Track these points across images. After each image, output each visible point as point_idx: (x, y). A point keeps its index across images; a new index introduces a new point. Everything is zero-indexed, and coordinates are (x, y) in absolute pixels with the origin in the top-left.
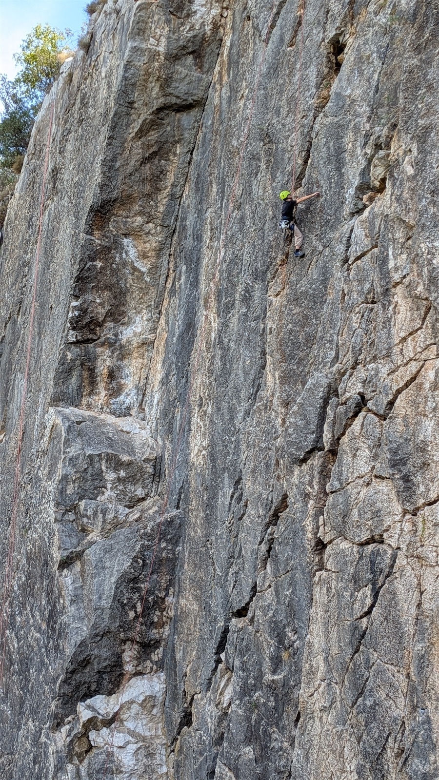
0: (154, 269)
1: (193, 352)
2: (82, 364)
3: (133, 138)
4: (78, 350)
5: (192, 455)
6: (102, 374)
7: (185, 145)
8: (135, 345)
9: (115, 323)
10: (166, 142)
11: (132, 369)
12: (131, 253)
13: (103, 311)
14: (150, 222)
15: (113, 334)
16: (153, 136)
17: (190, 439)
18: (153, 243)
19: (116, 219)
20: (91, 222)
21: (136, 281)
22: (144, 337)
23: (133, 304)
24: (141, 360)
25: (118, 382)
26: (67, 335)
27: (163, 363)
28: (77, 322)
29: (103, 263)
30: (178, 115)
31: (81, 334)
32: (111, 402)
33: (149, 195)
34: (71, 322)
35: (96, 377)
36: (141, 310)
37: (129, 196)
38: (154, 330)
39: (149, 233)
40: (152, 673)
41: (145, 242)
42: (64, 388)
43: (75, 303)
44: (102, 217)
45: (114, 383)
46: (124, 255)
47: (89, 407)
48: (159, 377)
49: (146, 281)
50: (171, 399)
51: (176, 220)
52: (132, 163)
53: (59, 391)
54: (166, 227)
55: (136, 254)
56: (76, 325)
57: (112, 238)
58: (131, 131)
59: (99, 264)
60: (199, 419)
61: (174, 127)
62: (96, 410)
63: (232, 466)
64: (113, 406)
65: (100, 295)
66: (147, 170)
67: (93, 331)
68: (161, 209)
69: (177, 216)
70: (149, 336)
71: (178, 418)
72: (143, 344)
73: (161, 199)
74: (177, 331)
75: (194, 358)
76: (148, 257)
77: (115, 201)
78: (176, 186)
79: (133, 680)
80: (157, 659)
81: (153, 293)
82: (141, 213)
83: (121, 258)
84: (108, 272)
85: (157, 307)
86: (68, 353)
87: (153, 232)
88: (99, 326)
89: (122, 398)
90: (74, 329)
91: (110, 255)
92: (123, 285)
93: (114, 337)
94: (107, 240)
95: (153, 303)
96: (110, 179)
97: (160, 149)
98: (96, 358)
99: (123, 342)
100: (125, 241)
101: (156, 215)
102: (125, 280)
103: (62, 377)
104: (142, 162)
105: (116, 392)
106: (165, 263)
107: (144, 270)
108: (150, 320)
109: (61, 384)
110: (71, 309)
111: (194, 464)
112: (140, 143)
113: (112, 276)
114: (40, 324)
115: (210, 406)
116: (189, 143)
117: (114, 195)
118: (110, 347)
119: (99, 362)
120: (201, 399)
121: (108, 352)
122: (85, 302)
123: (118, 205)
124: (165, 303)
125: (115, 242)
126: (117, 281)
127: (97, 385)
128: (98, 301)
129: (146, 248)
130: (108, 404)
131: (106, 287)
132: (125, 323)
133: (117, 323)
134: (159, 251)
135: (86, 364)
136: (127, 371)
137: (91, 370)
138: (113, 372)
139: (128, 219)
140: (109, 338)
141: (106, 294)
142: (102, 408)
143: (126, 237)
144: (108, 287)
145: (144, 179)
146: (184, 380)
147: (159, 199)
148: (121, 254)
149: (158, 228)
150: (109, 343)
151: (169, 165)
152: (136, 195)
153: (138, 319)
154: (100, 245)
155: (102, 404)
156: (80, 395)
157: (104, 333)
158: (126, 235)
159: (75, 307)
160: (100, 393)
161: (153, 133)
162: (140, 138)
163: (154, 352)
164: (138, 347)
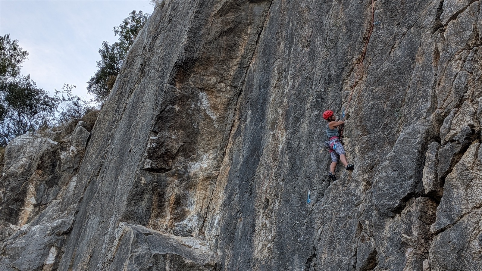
0: (222, 119)
1: (258, 168)
2: (153, 190)
3: (215, 15)
4: (152, 177)
5: (256, 251)
6: (169, 200)
7: (255, 27)
8: (201, 177)
9: (186, 158)
10: (240, 23)
11: (196, 199)
12: (204, 103)
13: (177, 146)
14: (222, 82)
15: (183, 167)
16: (231, 16)
17: (254, 238)
18: (223, 98)
19: (195, 75)
20: (174, 75)
21: (206, 126)
22: (209, 172)
23: (202, 144)
24: (204, 192)
25: (183, 209)
26: (144, 162)
27: (226, 189)
28: (153, 152)
29: (181, 108)
30: (251, 5)
31: (156, 163)
32: (175, 224)
33: (223, 61)
34: (148, 152)
35: (165, 202)
36: (209, 150)
37: (208, 59)
38: (218, 167)
39: (220, 91)
41: (216, 98)
42: (135, 208)
43: (153, 137)
44: (184, 73)
45: (179, 209)
46: (199, 104)
47: (155, 227)
48: (221, 202)
49: (215, 127)
50: (233, 214)
51: (243, 84)
52: (213, 33)
53: (130, 209)
54: (235, 87)
55: (209, 105)
56: (152, 154)
57: (190, 89)
58: (214, 9)
59: (177, 108)
60: (264, 219)
61: (247, 13)
62: (161, 230)
63: (303, 246)
64: (176, 228)
65: (175, 134)
66: (223, 41)
67: (166, 162)
68: (232, 73)
69: (244, 80)
70: (213, 172)
71: (241, 227)
72: (208, 178)
73: (232, 66)
74: (241, 160)
75: (260, 171)
76: (218, 109)
77: (196, 60)
78: (245, 58)
81: (220, 137)
82: (215, 74)
83: (196, 105)
84: (185, 116)
85: (222, 149)
86: (143, 178)
87: (224, 90)
88: (172, 158)
89: (185, 222)
90: (150, 158)
91: (187, 103)
92: (196, 127)
93: (183, 170)
94: (186, 91)
95: (219, 145)
96: (194, 42)
97: (235, 27)
98: (166, 186)
99: (191, 174)
100: (201, 94)
101: (227, 76)
102: (198, 123)
103: (134, 198)
104: (221, 35)
105: (180, 216)
106: (231, 116)
107: (214, 118)
108: (215, 158)
109: (132, 205)
110: (150, 142)
111: (257, 259)
112: (220, 20)
113: (188, 119)
114: (117, 170)
115: (277, 203)
116: (258, 26)
117: (197, 55)
118: (179, 178)
119: (168, 189)
120: (267, 200)
121: (177, 182)
122: (162, 137)
123: (198, 64)
124: (229, 146)
125: (193, 93)
126: (191, 123)
127: (164, 209)
128: (173, 137)
129: (217, 102)
130: (172, 226)
131: (181, 127)
132: (194, 159)
133: (187, 158)
134: (227, 105)
135: (157, 189)
136: (191, 200)
137: (161, 195)
138: (179, 199)
139: (205, 77)
140: (179, 170)
141: (181, 132)
142: (166, 229)
143: (201, 92)
144: (183, 127)
145: (220, 47)
146: (247, 194)
147: (231, 65)
148: (196, 103)
149: (228, 87)
150: (179, 174)
151: (241, 41)
152: (213, 59)
153: (205, 157)
154: (180, 93)
155: (166, 226)
156: (148, 216)
157: (176, 165)
158: (201, 89)
159: (154, 140)
160: (166, 216)
161: (231, 14)
162: (221, 16)
163: (217, 186)
164: (203, 181)
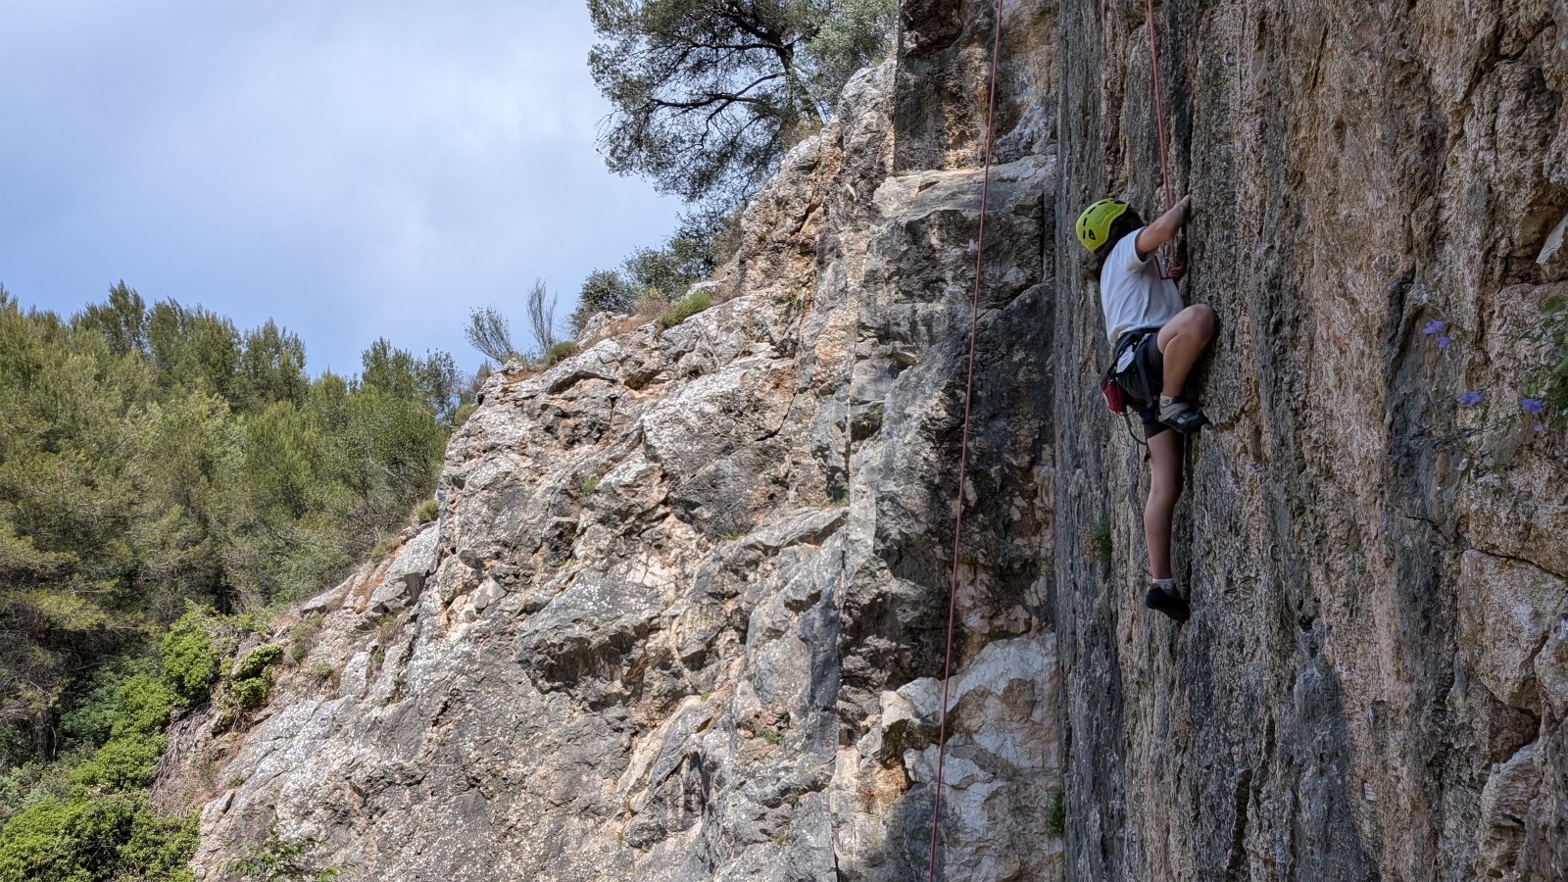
6: (976, 96)
8: (1027, 18)
11: (1031, 70)
15: (985, 15)
24: (1045, 48)
25: (1011, 103)
31: (926, 32)
32: (999, 142)
35: (968, 104)
40: (1032, 633)
45: (1004, 107)
47: (962, 163)
56: (912, 18)
62: (974, 165)
64: (1003, 149)
72: (1043, 13)
79: (990, 646)
80: (1036, 603)
89: (1020, 127)
90: (910, 27)
98: (961, 70)
99: (1006, 21)
105: (1009, 120)
118: (983, 41)
121: (981, 52)
130: (993, 148)
136: (1022, 77)
140: (978, 25)
142: (983, 159)
150: (982, 33)
155: (983, 152)
156: (944, 146)
157: (969, 17)
160: (978, 133)
164: (1035, 24)
